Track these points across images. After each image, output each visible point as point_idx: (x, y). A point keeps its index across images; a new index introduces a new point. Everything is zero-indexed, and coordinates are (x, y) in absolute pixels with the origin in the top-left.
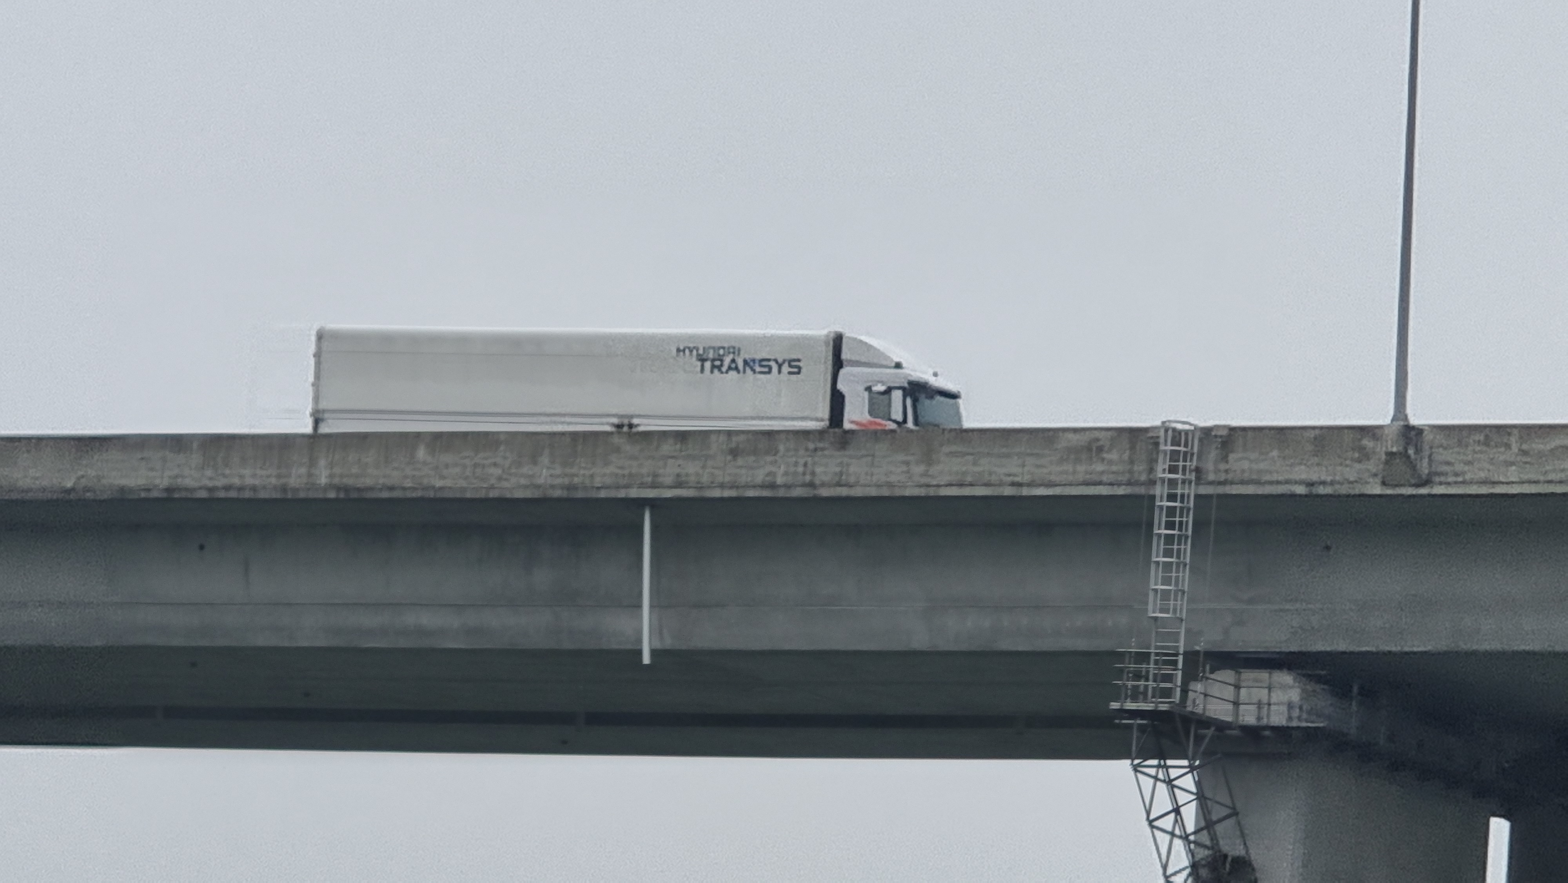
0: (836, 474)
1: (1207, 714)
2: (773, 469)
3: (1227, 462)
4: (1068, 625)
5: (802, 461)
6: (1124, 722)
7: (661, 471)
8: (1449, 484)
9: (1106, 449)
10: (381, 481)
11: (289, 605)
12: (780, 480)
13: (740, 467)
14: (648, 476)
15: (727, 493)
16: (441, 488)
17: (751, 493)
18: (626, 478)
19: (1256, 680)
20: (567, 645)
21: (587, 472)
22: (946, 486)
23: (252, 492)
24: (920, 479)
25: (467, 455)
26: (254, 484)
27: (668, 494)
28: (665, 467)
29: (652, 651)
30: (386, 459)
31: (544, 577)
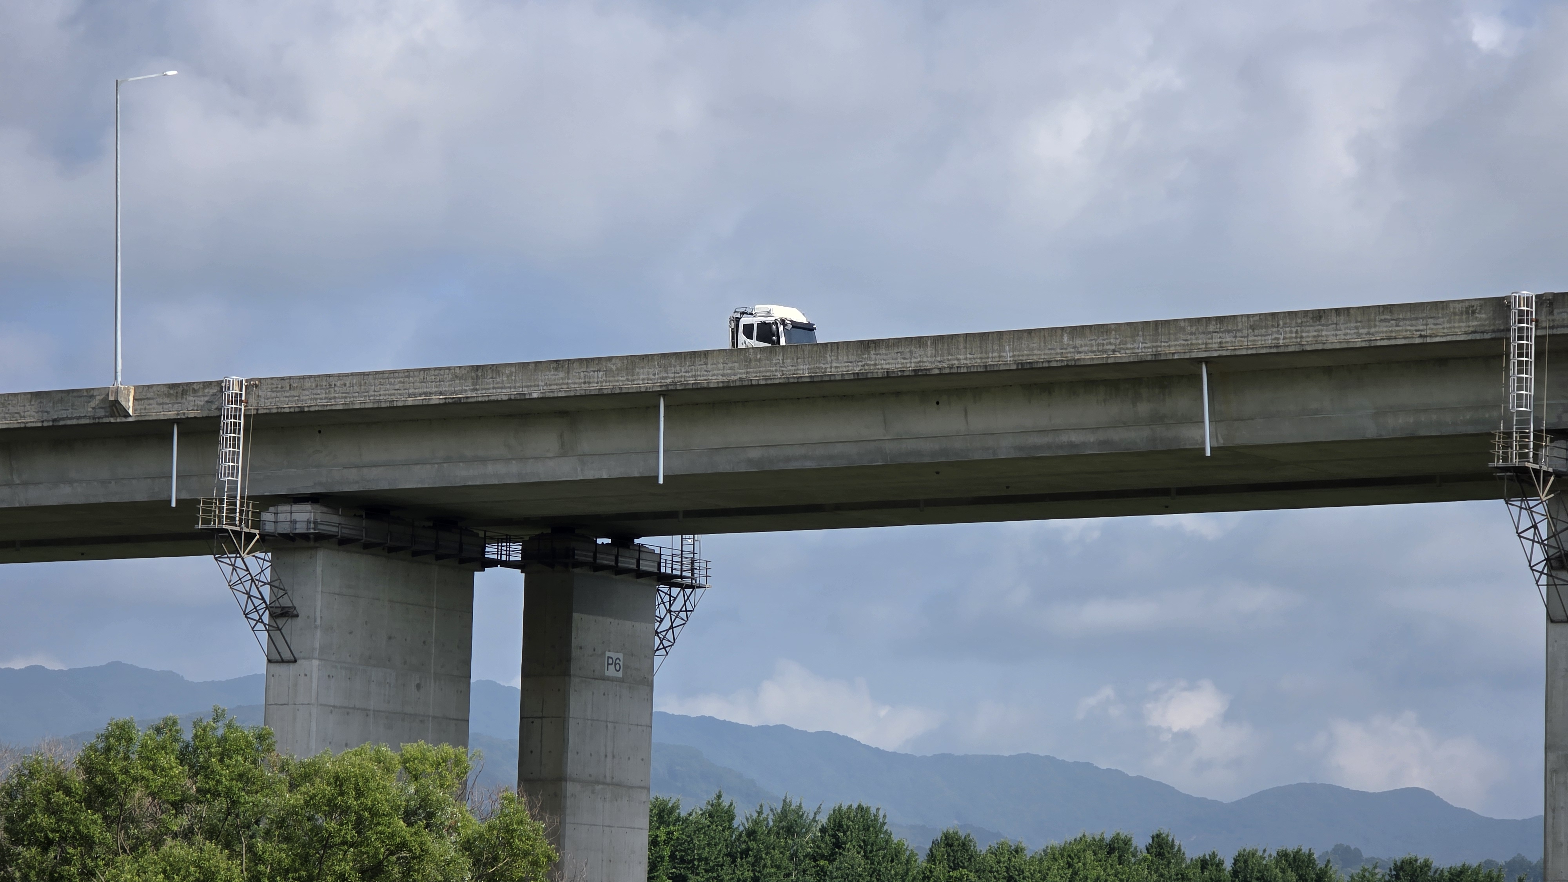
0: (1314, 336)
2: (1277, 336)
3: (1554, 315)
4: (1461, 418)
5: (1294, 330)
6: (1497, 474)
7: (1210, 341)
9: (1477, 311)
10: (1042, 357)
11: (993, 434)
12: (1281, 342)
13: (1257, 336)
14: (1203, 344)
15: (1250, 352)
16: (1078, 359)
17: (1264, 351)
18: (1189, 346)
20: (1160, 447)
21: (1166, 344)
22: (1380, 340)
23: (965, 368)
24: (1365, 336)
25: (1093, 338)
26: (966, 364)
27: (1215, 354)
28: (1212, 338)
29: (1211, 448)
30: (1045, 343)
31: (1144, 408)
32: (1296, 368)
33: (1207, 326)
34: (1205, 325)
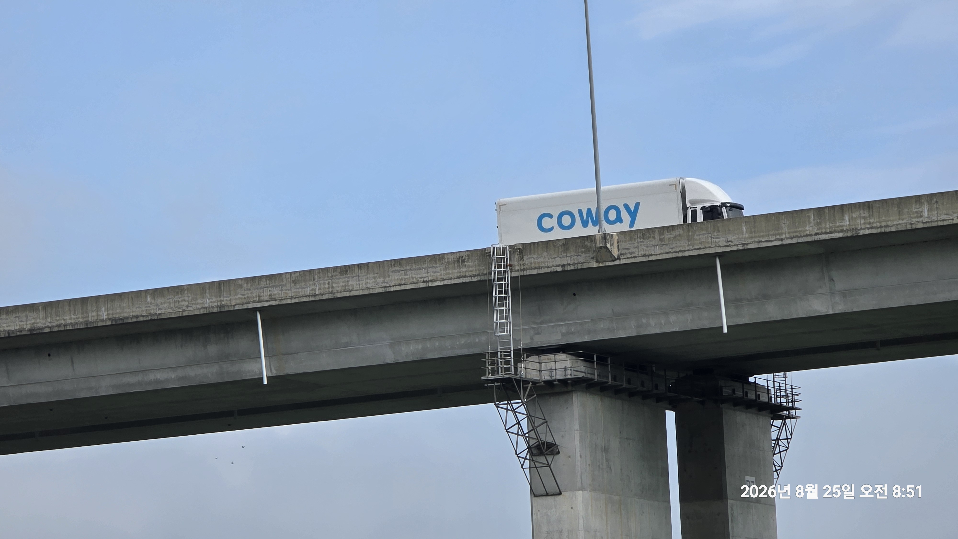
0: (343, 286)
1: (527, 377)
2: (314, 287)
3: (523, 260)
4: (458, 343)
5: (327, 282)
6: (489, 385)
8: (628, 258)
9: (466, 261)
10: (131, 314)
11: (94, 377)
12: (317, 292)
13: (298, 288)
14: (257, 297)
15: (293, 301)
16: (160, 314)
17: (304, 300)
18: (246, 299)
19: (548, 359)
20: (227, 380)
21: (228, 299)
22: (393, 286)
23: (71, 326)
24: (381, 284)
25: (170, 297)
26: (71, 323)
27: (267, 304)
28: (263, 293)
29: (268, 377)
30: (133, 304)
31: (213, 349)
32: (330, 312)
33: (259, 283)
34: (257, 282)
